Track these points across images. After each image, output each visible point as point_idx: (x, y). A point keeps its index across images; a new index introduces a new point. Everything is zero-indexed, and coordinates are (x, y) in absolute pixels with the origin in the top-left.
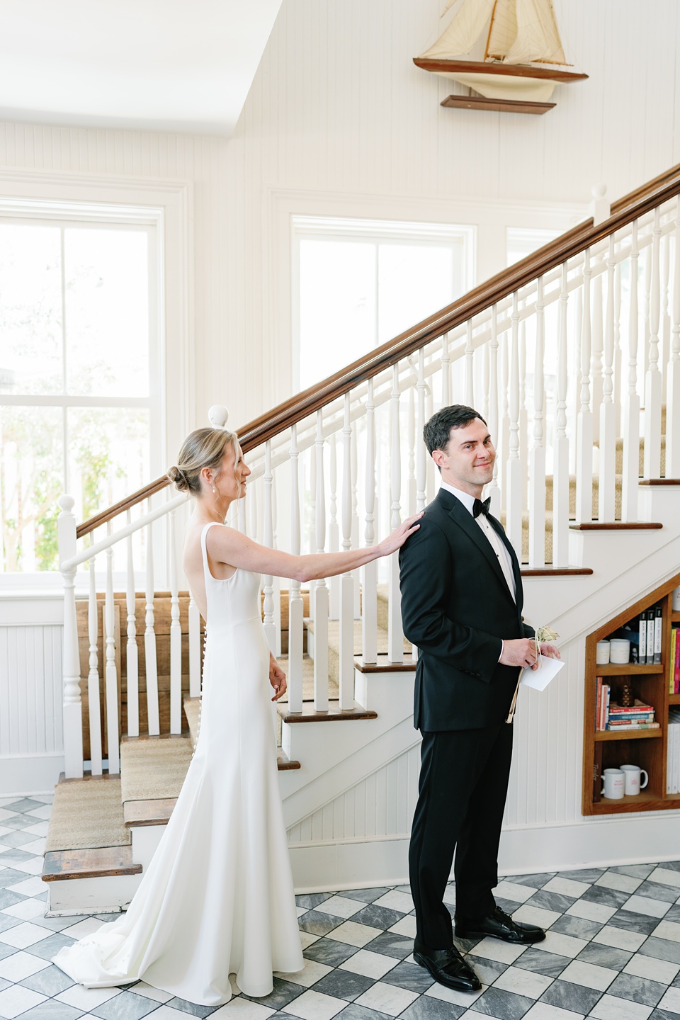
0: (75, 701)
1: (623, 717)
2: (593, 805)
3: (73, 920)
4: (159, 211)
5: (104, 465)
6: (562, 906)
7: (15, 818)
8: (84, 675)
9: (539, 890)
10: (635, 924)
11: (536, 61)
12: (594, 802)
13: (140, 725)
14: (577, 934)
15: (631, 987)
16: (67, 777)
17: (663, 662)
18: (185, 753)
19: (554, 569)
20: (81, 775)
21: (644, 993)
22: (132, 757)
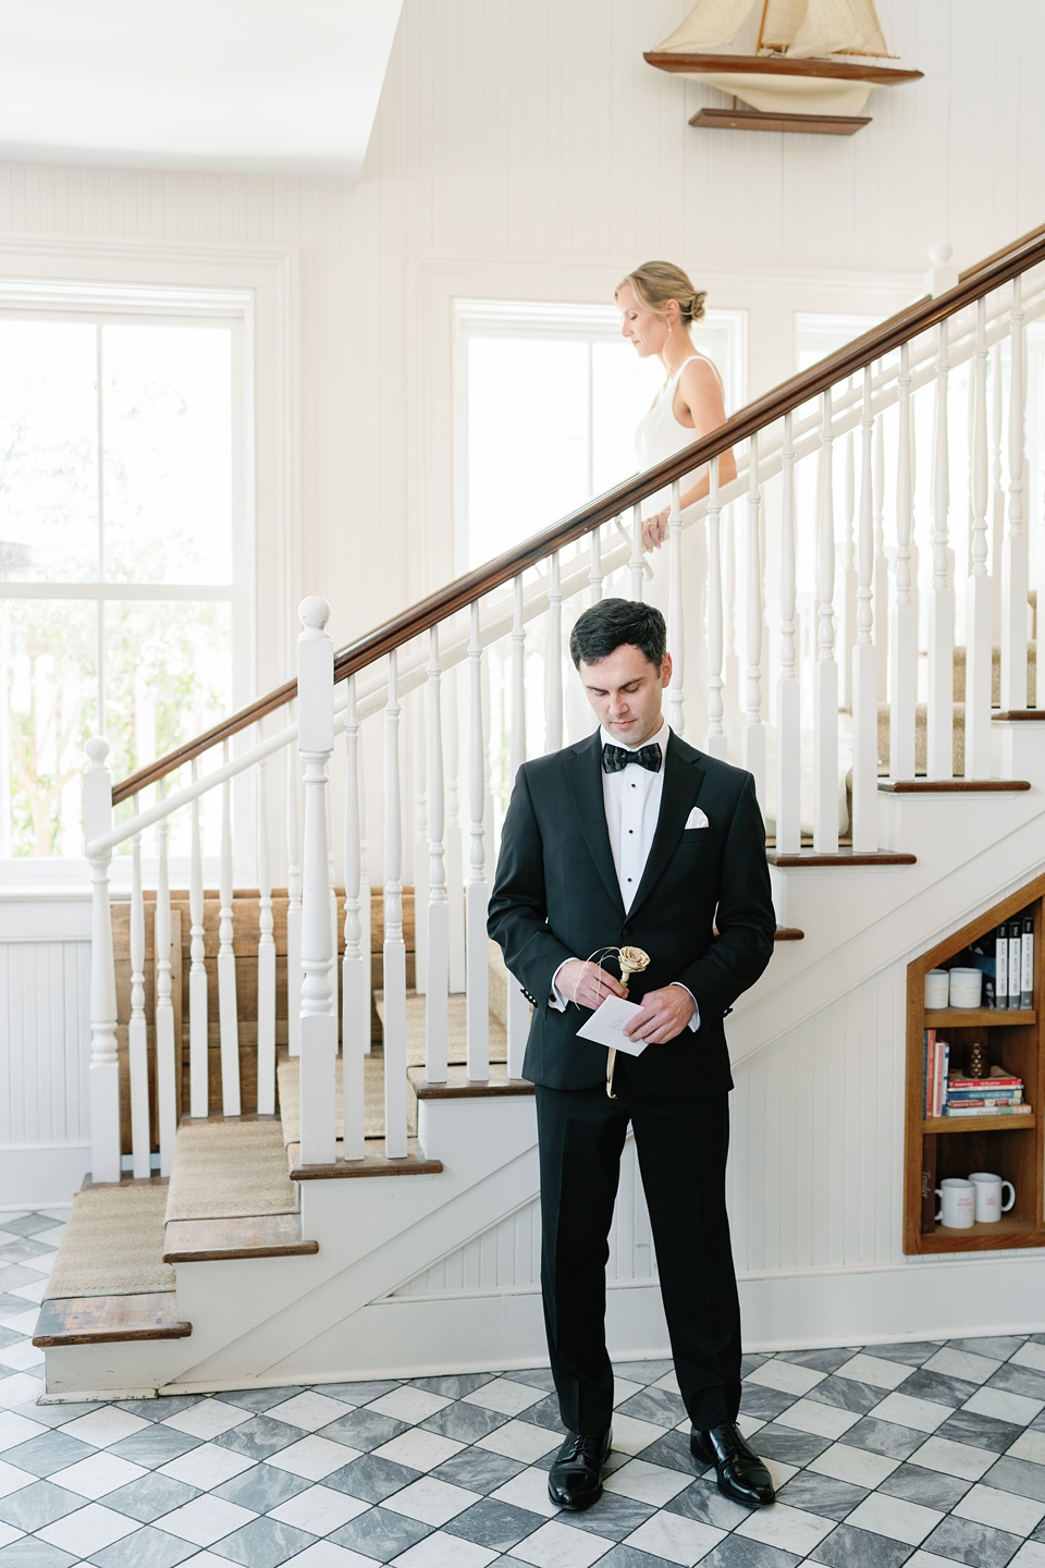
0: (109, 1061)
1: (971, 1095)
2: (922, 1238)
3: (79, 1410)
4: (247, 297)
5: (188, 690)
6: (864, 1402)
7: (12, 1244)
8: (123, 1019)
9: (830, 1375)
10: (982, 1434)
11: (839, 53)
12: (922, 1232)
13: (210, 1100)
14: (883, 1448)
15: (963, 1540)
16: (95, 1180)
17: (1036, 1006)
18: (275, 1145)
19: (854, 854)
20: (117, 1178)
21: (983, 1551)
22: (191, 1150)
